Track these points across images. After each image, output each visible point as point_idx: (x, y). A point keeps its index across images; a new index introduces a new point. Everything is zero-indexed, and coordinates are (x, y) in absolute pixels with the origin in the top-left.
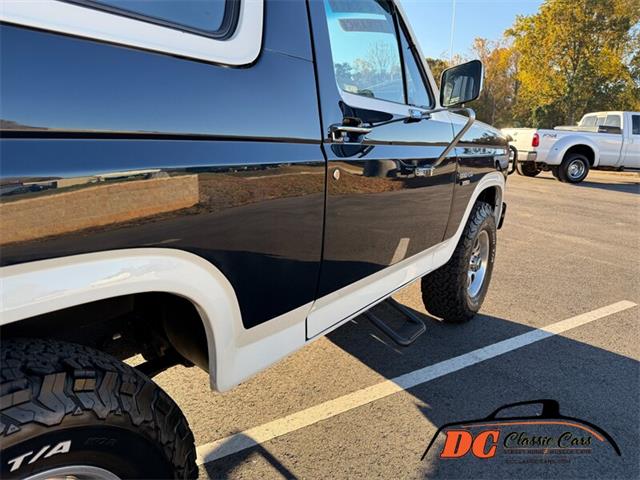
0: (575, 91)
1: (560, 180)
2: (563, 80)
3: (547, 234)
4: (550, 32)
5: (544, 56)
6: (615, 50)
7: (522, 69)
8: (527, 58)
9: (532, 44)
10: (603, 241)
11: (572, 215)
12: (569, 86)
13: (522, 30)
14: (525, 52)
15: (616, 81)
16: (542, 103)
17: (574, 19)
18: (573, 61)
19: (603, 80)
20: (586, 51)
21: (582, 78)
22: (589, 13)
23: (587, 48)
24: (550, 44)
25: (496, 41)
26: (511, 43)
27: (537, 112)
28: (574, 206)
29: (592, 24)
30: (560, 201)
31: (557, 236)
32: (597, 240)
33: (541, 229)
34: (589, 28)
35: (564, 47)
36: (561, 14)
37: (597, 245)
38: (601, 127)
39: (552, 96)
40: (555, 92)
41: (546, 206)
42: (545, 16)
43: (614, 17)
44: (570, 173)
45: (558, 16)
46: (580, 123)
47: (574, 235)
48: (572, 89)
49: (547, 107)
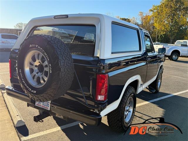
0: (172, 30)
1: (170, 60)
2: (168, 26)
3: (170, 75)
4: (164, 11)
5: (162, 18)
6: (185, 17)
7: (155, 22)
8: (157, 19)
9: (158, 14)
10: (184, 77)
11: (175, 70)
12: (170, 28)
13: (155, 10)
14: (156, 17)
15: (185, 26)
16: (162, 33)
17: (171, 7)
18: (171, 20)
19: (181, 26)
20: (176, 17)
21: (175, 25)
22: (176, 5)
23: (176, 16)
24: (164, 15)
25: (146, 13)
26: (151, 14)
27: (160, 36)
28: (175, 68)
29: (177, 9)
30: (171, 66)
31: (172, 76)
32: (182, 77)
33: (168, 74)
34: (176, 10)
35: (169, 16)
36: (167, 5)
37: (182, 78)
38: (182, 45)
39: (165, 31)
40: (166, 30)
41: (168, 68)
42: (162, 6)
43: (184, 6)
44: (173, 58)
45: (166, 6)
46: (175, 43)
47: (176, 76)
48: (171, 29)
49: (164, 35)
